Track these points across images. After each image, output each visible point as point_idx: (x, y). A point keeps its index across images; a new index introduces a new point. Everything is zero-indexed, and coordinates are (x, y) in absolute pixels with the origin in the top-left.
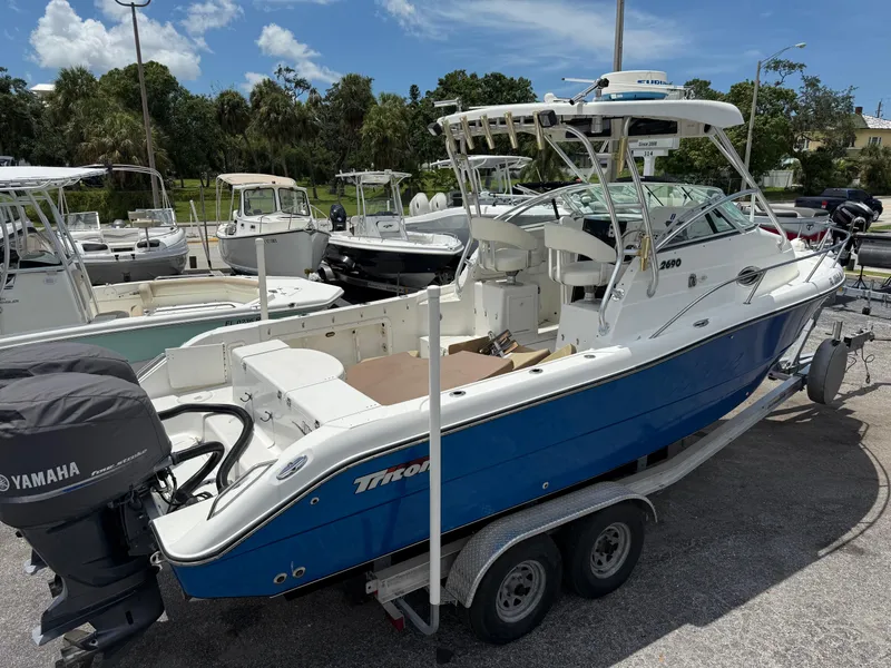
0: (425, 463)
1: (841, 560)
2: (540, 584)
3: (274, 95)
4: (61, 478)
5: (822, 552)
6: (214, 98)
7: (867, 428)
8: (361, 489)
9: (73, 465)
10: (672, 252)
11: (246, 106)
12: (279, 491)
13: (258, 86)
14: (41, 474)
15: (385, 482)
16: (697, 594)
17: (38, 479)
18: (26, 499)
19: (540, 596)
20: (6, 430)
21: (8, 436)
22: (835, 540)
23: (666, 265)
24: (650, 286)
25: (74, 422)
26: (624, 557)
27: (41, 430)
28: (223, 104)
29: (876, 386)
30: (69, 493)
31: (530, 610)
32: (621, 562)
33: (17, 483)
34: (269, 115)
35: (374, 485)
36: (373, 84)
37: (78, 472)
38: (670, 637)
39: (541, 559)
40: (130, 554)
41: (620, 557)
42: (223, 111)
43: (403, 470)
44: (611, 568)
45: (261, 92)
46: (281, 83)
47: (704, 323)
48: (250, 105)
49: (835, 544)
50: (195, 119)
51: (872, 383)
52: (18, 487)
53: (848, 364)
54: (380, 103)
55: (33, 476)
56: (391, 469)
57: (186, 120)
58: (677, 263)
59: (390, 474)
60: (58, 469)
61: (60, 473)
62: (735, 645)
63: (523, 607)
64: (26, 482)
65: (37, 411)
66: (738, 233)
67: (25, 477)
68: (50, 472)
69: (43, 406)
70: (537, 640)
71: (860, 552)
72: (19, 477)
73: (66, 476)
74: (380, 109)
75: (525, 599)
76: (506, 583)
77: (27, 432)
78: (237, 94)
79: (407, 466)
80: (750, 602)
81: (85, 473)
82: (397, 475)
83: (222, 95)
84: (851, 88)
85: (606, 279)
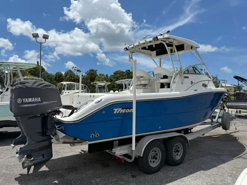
0: (131, 110)
1: (240, 159)
2: (160, 157)
3: (71, 73)
4: (36, 101)
5: (234, 158)
6: (54, 74)
7: (239, 138)
8: (115, 112)
9: (39, 98)
10: (186, 74)
11: (63, 76)
12: (95, 107)
13: (67, 71)
14: (31, 99)
15: (121, 112)
16: (203, 165)
17: (30, 100)
18: (26, 106)
19: (160, 161)
20: (24, 86)
21: (24, 87)
22: (237, 156)
23: (185, 77)
24: (182, 81)
25: (41, 87)
26: (181, 155)
27: (33, 87)
28: (57, 75)
29: (238, 131)
30: (37, 106)
31: (157, 164)
32: (181, 156)
33: (24, 101)
34: (69, 78)
35: (118, 112)
36: (97, 72)
37: (40, 101)
38: (198, 173)
39: (160, 148)
40: (47, 134)
41: (180, 154)
42: (57, 77)
43: (125, 110)
44: (178, 158)
45: (67, 73)
46: (73, 70)
47: (196, 90)
48: (64, 75)
49: (237, 157)
50: (49, 79)
51: (237, 131)
52: (24, 102)
53: (230, 125)
54: (99, 76)
55: (29, 99)
56: (123, 109)
57: (46, 79)
58: (188, 77)
59: (122, 110)
60: (36, 98)
61: (36, 100)
62: (216, 174)
63: (155, 163)
64: (27, 101)
65: (32, 83)
66: (201, 74)
67: (27, 99)
68: (33, 99)
69: (34, 82)
70: (160, 174)
71: (245, 158)
72: (25, 99)
73: (37, 101)
74: (99, 77)
75: (156, 161)
76: (150, 155)
77: (29, 87)
78: (61, 73)
79: (126, 109)
80: (218, 167)
81: (42, 102)
82: (124, 111)
83: (57, 73)
84: (217, 75)
85: (170, 81)
